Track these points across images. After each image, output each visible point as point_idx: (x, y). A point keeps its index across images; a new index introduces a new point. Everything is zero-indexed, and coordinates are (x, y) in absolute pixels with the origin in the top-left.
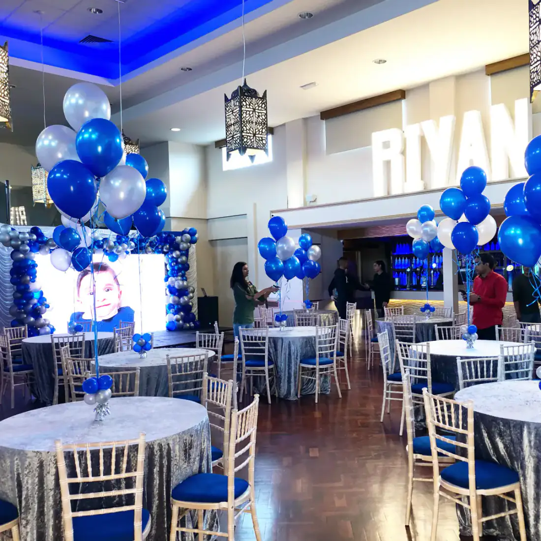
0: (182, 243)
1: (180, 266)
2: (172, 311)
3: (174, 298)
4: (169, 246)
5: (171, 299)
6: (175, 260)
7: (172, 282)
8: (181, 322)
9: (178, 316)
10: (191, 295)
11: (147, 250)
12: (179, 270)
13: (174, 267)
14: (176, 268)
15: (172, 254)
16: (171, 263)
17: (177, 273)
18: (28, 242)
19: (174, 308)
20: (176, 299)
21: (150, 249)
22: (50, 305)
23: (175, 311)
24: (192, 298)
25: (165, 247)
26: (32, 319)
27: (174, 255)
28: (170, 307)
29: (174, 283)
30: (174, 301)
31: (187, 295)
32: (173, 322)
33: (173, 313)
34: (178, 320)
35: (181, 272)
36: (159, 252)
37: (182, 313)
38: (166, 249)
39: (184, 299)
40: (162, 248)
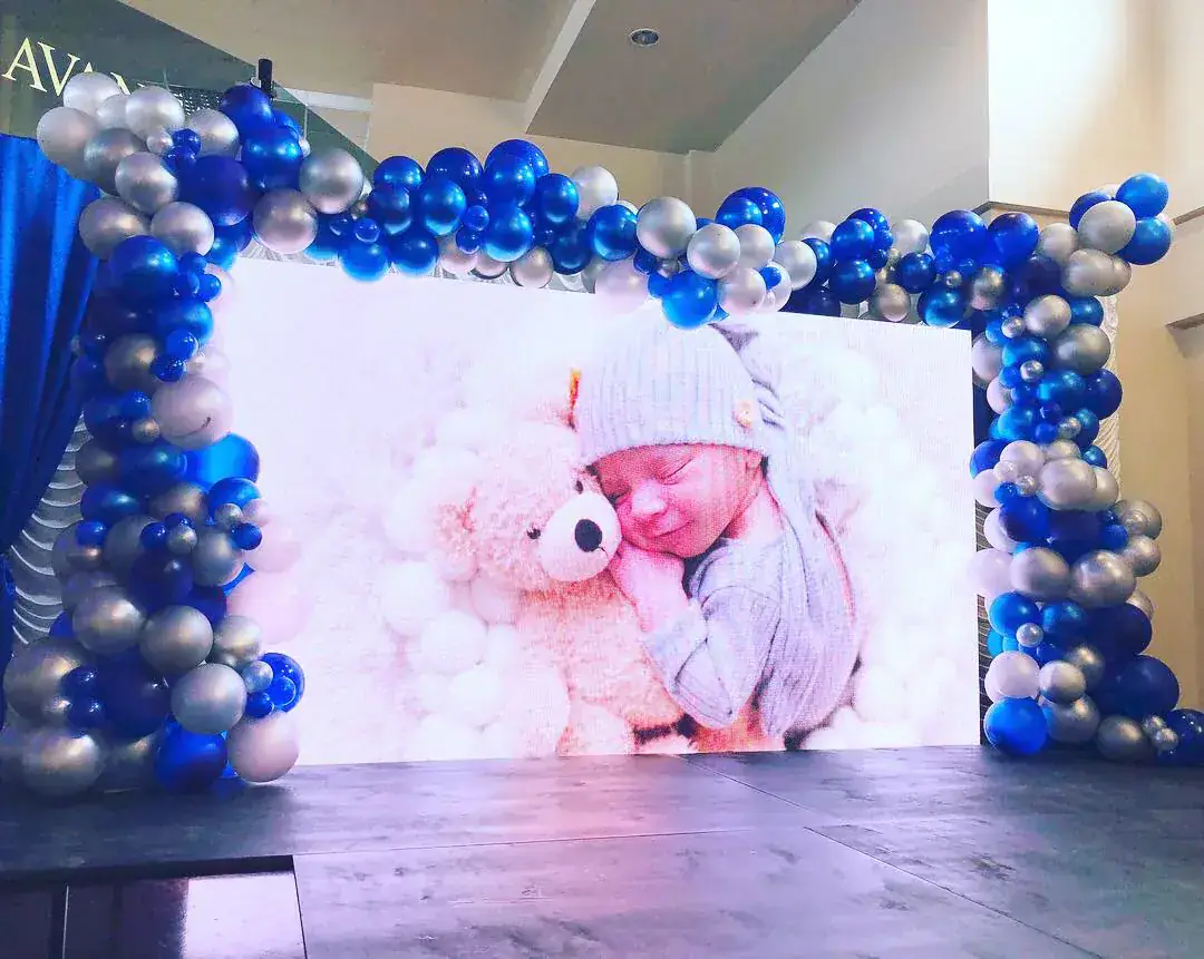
0: (1082, 253)
1: (1070, 379)
2: (1027, 636)
3: (1034, 562)
4: (1006, 280)
5: (1017, 568)
6: (1036, 348)
7: (1025, 469)
8: (1081, 708)
9: (1064, 673)
10: (1143, 546)
11: (883, 302)
12: (1066, 403)
13: (1034, 384)
14: (1044, 392)
15: (1021, 315)
16: (1017, 366)
17: (1054, 419)
18: (169, 141)
19: (1036, 618)
20: (1051, 563)
21: (896, 295)
22: (263, 531)
23: (1047, 638)
24: (1144, 568)
25: (979, 284)
26: (124, 611)
27: (1034, 321)
28: (1014, 610)
29: (1036, 476)
30: (1038, 580)
31: (1117, 543)
32: (1029, 704)
33: (1030, 651)
34: (1061, 697)
35: (1072, 412)
36: (946, 315)
37: (1086, 655)
38: (985, 293)
39: (1097, 567)
40: (964, 291)
